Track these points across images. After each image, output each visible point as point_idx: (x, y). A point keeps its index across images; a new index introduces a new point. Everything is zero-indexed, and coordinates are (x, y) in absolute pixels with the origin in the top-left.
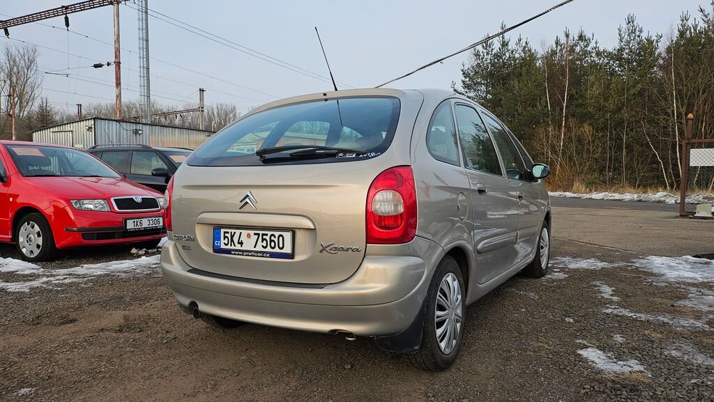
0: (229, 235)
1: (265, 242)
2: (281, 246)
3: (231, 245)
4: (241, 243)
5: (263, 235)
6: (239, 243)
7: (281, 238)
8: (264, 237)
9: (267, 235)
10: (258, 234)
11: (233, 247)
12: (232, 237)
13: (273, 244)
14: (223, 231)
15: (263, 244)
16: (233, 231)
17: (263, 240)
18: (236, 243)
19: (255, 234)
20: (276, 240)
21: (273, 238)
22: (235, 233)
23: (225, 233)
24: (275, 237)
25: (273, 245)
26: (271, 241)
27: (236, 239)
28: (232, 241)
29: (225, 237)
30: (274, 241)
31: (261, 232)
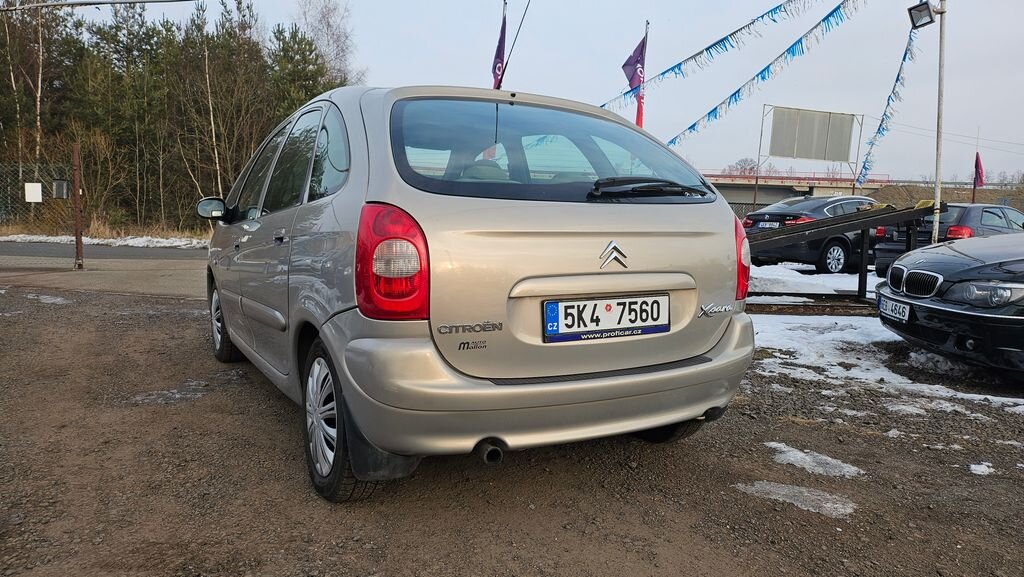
0: (574, 312)
1: (633, 313)
2: (655, 316)
3: (579, 326)
4: (597, 321)
5: (631, 304)
6: (592, 320)
7: (655, 305)
8: (633, 307)
9: (636, 303)
10: (624, 304)
11: (582, 329)
12: (580, 313)
13: (644, 315)
14: (562, 306)
15: (630, 317)
16: (582, 304)
17: (631, 311)
18: (587, 320)
19: (619, 304)
20: (649, 309)
21: (644, 307)
22: (585, 306)
23: (566, 308)
24: (647, 305)
25: (644, 317)
26: (642, 311)
27: (587, 316)
28: (580, 318)
29: (567, 315)
30: (646, 311)
31: (627, 301)
